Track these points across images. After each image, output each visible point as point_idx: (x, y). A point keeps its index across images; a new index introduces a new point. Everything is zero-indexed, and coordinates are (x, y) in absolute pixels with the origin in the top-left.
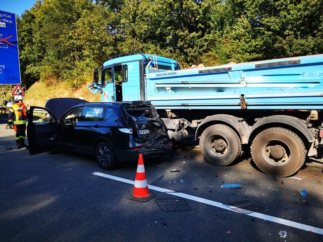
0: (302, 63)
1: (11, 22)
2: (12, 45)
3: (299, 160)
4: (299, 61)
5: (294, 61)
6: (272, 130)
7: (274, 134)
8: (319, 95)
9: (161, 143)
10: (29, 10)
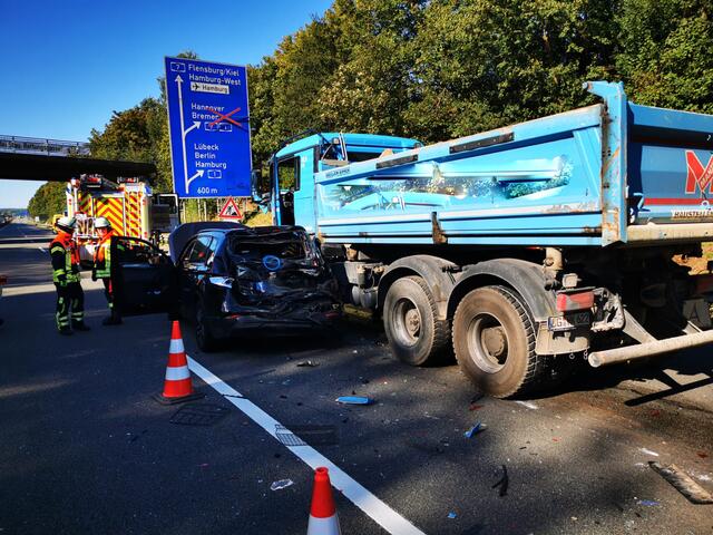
0: (517, 138)
1: (238, 82)
2: (240, 125)
3: (520, 362)
4: (512, 134)
5: (504, 136)
6: (480, 292)
7: (482, 300)
8: (545, 212)
9: (310, 310)
10: (272, 55)
